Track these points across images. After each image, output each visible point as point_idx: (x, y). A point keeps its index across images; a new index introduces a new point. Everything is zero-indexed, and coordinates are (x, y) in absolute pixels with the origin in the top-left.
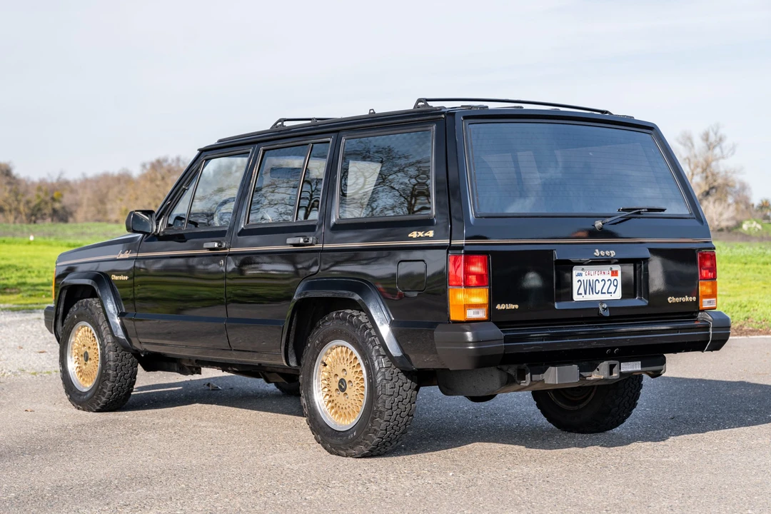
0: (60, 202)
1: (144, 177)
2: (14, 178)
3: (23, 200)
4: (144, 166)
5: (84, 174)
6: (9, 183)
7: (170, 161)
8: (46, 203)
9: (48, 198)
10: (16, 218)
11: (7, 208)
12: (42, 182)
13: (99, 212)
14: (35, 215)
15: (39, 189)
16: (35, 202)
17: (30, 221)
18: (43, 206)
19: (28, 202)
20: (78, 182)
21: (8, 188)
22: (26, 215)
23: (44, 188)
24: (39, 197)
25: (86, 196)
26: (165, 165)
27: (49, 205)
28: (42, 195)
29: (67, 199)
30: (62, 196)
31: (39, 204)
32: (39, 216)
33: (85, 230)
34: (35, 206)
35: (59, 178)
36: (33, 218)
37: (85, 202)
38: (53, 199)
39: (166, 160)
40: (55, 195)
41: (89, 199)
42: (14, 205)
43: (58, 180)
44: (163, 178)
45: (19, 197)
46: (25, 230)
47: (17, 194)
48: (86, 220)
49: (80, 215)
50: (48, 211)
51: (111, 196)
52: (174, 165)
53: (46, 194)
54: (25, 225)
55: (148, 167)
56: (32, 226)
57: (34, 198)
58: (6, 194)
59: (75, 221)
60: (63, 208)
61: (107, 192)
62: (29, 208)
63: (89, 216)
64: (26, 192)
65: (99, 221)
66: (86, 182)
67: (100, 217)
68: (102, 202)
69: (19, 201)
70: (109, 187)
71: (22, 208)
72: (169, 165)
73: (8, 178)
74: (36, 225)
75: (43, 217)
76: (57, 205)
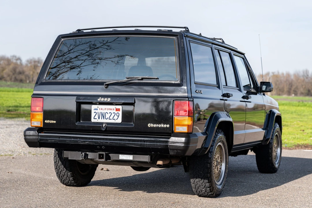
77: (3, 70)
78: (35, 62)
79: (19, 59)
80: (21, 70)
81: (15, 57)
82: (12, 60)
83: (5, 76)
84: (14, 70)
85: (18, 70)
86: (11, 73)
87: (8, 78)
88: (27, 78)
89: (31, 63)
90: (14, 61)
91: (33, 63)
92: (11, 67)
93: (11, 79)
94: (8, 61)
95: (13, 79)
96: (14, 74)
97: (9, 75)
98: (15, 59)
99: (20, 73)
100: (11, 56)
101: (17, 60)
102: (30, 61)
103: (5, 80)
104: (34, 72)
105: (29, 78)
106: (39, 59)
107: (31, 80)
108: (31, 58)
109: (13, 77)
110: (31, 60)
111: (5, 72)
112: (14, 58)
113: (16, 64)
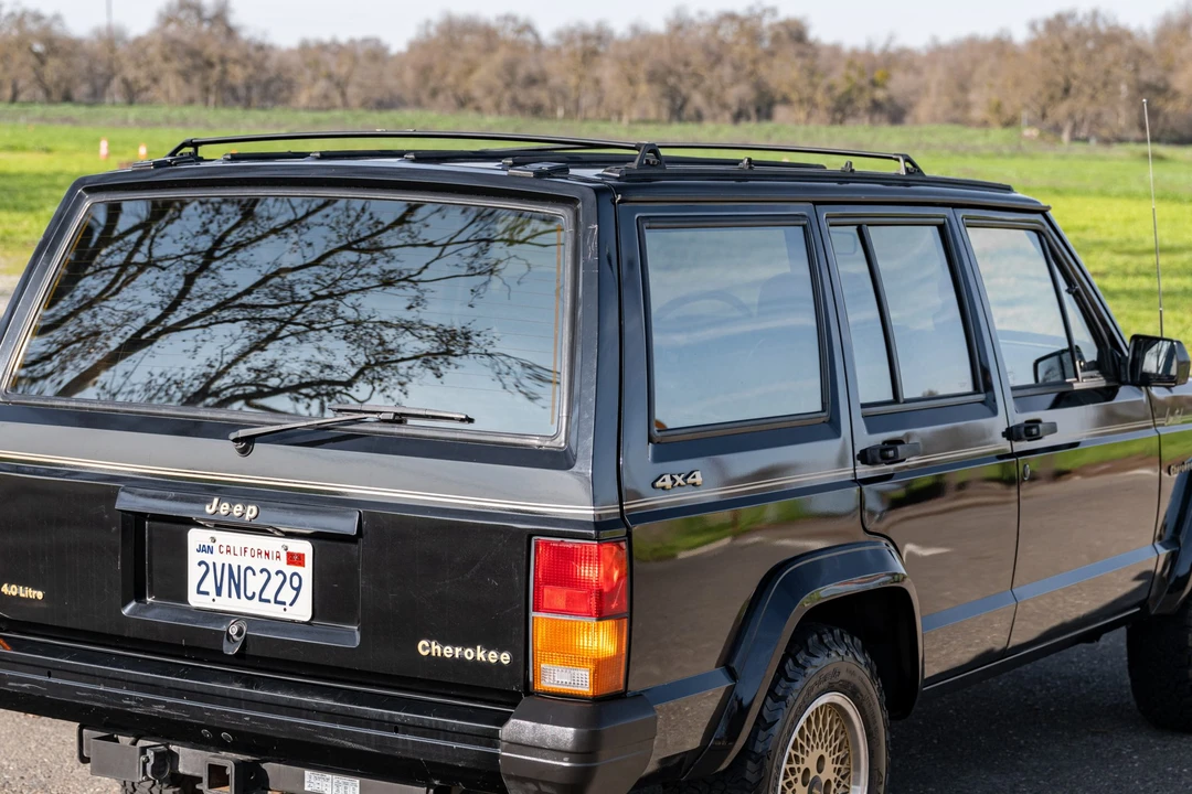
0: (883, 87)
1: (1033, 44)
2: (810, 45)
3: (824, 83)
4: (1033, 26)
6: (801, 54)
7: (1080, 16)
8: (861, 90)
9: (864, 82)
10: (809, 115)
11: (794, 97)
12: (855, 53)
13: (956, 105)
14: (842, 109)
15: (851, 65)
16: (842, 88)
17: (834, 122)
18: (855, 94)
19: (830, 88)
20: (924, 53)
21: (799, 62)
22: (827, 109)
23: (857, 63)
24: (848, 78)
25: (936, 77)
26: (1071, 24)
27: (867, 93)
28: (854, 75)
29: (899, 84)
30: (888, 77)
31: (848, 92)
32: (848, 110)
33: (925, 138)
34: (843, 95)
35: (887, 45)
36: (838, 116)
37: (933, 86)
38: (874, 84)
39: (1072, 15)
40: (878, 76)
41: (940, 82)
42: (807, 92)
43: (885, 49)
44: (1066, 48)
45: (816, 80)
47: (812, 72)
48: (934, 119)
49: (923, 110)
50: (863, 102)
51: (977, 77)
52: (1087, 24)
53: (862, 73)
54: (823, 128)
55: (1040, 27)
56: (836, 129)
57: (839, 80)
58: (794, 74)
59: (916, 121)
60: (890, 99)
61: (972, 71)
62: (832, 98)
63: (939, 112)
64: (830, 69)
65: (955, 121)
66: (938, 53)
67: (957, 114)
68: (963, 87)
69: (814, 86)
70: (975, 62)
71: (819, 97)
72: (1079, 25)
73: (800, 47)
74: (841, 128)
75: (854, 114)
76: (880, 94)
77: (470, 72)
78: (586, 37)
79: (528, 27)
80: (535, 69)
81: (514, 19)
82: (501, 34)
83: (478, 93)
84: (510, 68)
85: (521, 72)
86: (499, 83)
87: (488, 103)
88: (559, 98)
89: (570, 41)
90: (510, 36)
91: (579, 44)
92: (500, 57)
93: (498, 106)
94: (489, 37)
95: (505, 106)
96: (508, 86)
97: (490, 91)
98: (512, 30)
99: (532, 81)
100: (498, 19)
101: (518, 32)
102: (567, 37)
103: (478, 109)
104: (581, 77)
105: (565, 97)
106: (600, 26)
107: (571, 106)
108: (573, 24)
109: (507, 95)
110: (572, 31)
111: (476, 76)
112: (510, 25)
113: (516, 47)
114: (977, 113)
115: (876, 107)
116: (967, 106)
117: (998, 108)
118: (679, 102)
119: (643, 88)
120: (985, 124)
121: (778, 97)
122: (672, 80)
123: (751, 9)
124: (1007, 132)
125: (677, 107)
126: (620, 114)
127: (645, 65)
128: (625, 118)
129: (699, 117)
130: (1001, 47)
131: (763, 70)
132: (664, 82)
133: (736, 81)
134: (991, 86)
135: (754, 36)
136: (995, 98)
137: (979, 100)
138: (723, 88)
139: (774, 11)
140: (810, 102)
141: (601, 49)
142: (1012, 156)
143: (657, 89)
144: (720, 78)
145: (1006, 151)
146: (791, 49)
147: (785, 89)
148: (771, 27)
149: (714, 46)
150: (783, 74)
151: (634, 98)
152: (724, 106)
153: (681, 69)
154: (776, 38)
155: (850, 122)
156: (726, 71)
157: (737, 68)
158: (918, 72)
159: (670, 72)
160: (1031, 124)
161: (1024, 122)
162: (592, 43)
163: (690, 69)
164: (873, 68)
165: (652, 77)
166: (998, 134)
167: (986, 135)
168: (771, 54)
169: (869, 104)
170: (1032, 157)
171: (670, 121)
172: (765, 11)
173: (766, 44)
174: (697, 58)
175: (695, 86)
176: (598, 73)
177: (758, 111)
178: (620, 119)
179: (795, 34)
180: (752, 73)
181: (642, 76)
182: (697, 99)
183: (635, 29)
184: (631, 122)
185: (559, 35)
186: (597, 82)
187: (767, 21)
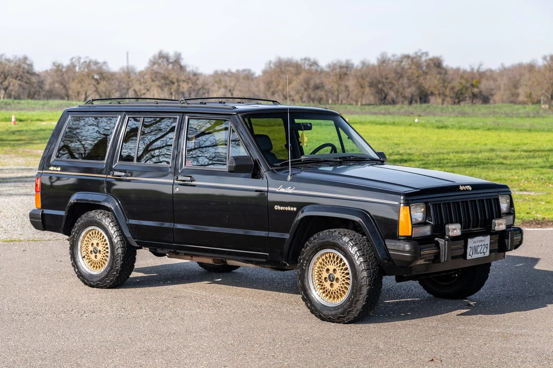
0: (477, 87)
1: (545, 66)
2: (444, 69)
3: (450, 86)
4: (545, 58)
5: (502, 65)
6: (439, 73)
8: (467, 88)
9: (468, 85)
10: (443, 100)
11: (436, 92)
12: (464, 72)
13: (513, 95)
14: (459, 98)
15: (462, 77)
16: (458, 88)
17: (454, 103)
18: (464, 91)
19: (453, 88)
20: (498, 71)
21: (438, 76)
22: (451, 97)
23: (465, 76)
24: (461, 83)
25: (503, 82)
27: (469, 90)
28: (463, 82)
29: (484, 86)
30: (479, 82)
31: (461, 89)
32: (461, 98)
33: (497, 110)
34: (458, 91)
35: (479, 68)
36: (457, 100)
37: (502, 86)
38: (473, 85)
40: (474, 82)
41: (505, 85)
42: (442, 90)
43: (478, 70)
45: (446, 84)
46: (450, 110)
47: (444, 81)
48: (503, 102)
49: (497, 97)
50: (468, 94)
51: (521, 82)
53: (467, 81)
54: (450, 106)
55: (548, 59)
56: (455, 107)
57: (456, 84)
58: (436, 82)
59: (495, 102)
60: (480, 92)
61: (520, 79)
62: (454, 92)
63: (505, 98)
64: (453, 79)
65: (511, 102)
66: (504, 71)
67: (512, 99)
68: (516, 86)
69: (445, 87)
70: (521, 75)
71: (447, 92)
73: (439, 69)
74: (458, 106)
75: (464, 100)
76: (476, 90)
77: (289, 84)
78: (341, 67)
79: (315, 63)
80: (318, 81)
81: (309, 60)
82: (303, 66)
83: (292, 93)
84: (307, 82)
85: (312, 83)
86: (302, 89)
87: (297, 97)
88: (330, 95)
89: (334, 69)
90: (307, 67)
91: (338, 70)
92: (302, 77)
93: (301, 98)
94: (297, 68)
95: (305, 99)
96: (306, 89)
97: (298, 93)
98: (308, 65)
99: (317, 87)
100: (302, 60)
101: (311, 66)
102: (333, 67)
103: (293, 100)
104: (339, 85)
105: (332, 94)
106: (347, 61)
107: (335, 98)
108: (335, 62)
109: (306, 93)
110: (335, 65)
111: (291, 85)
112: (307, 62)
113: (309, 72)
114: (521, 98)
115: (474, 96)
116: (518, 95)
117: (530, 96)
118: (384, 95)
119: (367, 90)
120: (524, 103)
121: (429, 92)
122: (380, 86)
123: (416, 53)
124: (534, 106)
125: (383, 97)
126: (357, 101)
127: (368, 79)
128: (359, 103)
129: (394, 102)
130: (531, 68)
131: (421, 80)
132: (376, 86)
133: (410, 86)
134: (526, 85)
135: (419, 66)
136: (528, 91)
137: (522, 91)
138: (404, 89)
139: (427, 54)
140: (443, 95)
141: (348, 72)
142: (534, 117)
143: (374, 90)
144: (402, 84)
145: (532, 115)
146: (435, 71)
147: (432, 89)
148: (426, 61)
149: (399, 70)
150: (431, 82)
151: (363, 93)
152: (405, 97)
153: (384, 80)
154: (428, 66)
155: (462, 103)
156: (405, 81)
157: (409, 79)
158: (495, 80)
159: (379, 82)
160: (545, 103)
161: (542, 102)
162: (344, 70)
163: (388, 81)
164: (473, 79)
165: (371, 85)
166: (530, 108)
167: (525, 108)
168: (426, 73)
169: (471, 95)
170: (543, 117)
171: (380, 104)
172: (422, 54)
173: (424, 68)
174: (392, 76)
175: (391, 88)
176: (347, 84)
177: (421, 99)
178: (357, 104)
179: (437, 64)
180: (417, 82)
181: (366, 84)
182: (392, 94)
183: (363, 63)
184: (362, 105)
185: (329, 66)
186: (347, 87)
187: (424, 58)
